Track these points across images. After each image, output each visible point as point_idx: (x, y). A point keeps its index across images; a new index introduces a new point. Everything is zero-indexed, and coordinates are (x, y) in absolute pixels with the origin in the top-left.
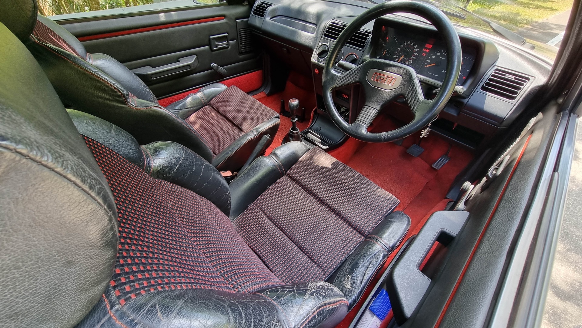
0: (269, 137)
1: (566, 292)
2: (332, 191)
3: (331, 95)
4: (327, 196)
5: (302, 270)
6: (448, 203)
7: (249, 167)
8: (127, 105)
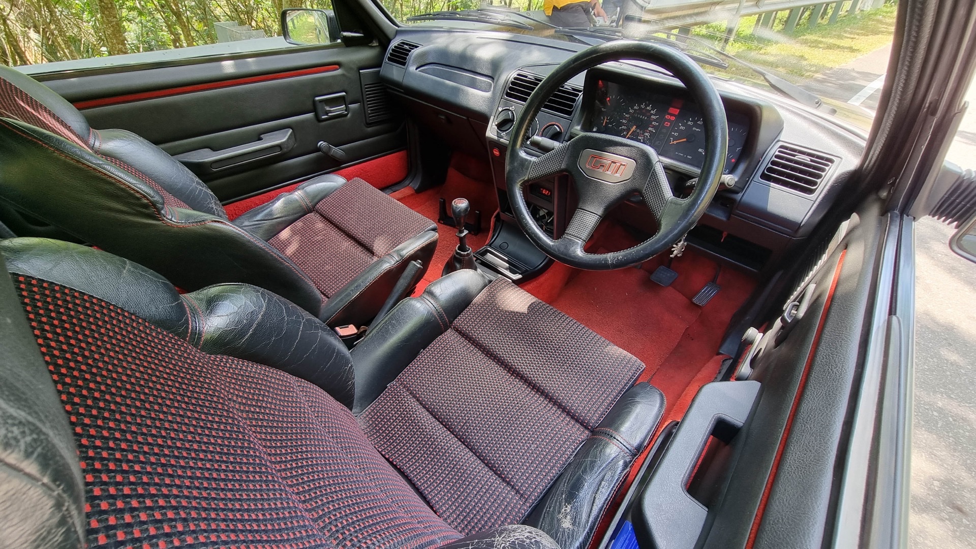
0: (420, 264)
1: (920, 498)
2: (531, 353)
3: (521, 192)
4: (523, 363)
5: (486, 499)
6: (723, 361)
7: (387, 319)
8: (160, 220)
